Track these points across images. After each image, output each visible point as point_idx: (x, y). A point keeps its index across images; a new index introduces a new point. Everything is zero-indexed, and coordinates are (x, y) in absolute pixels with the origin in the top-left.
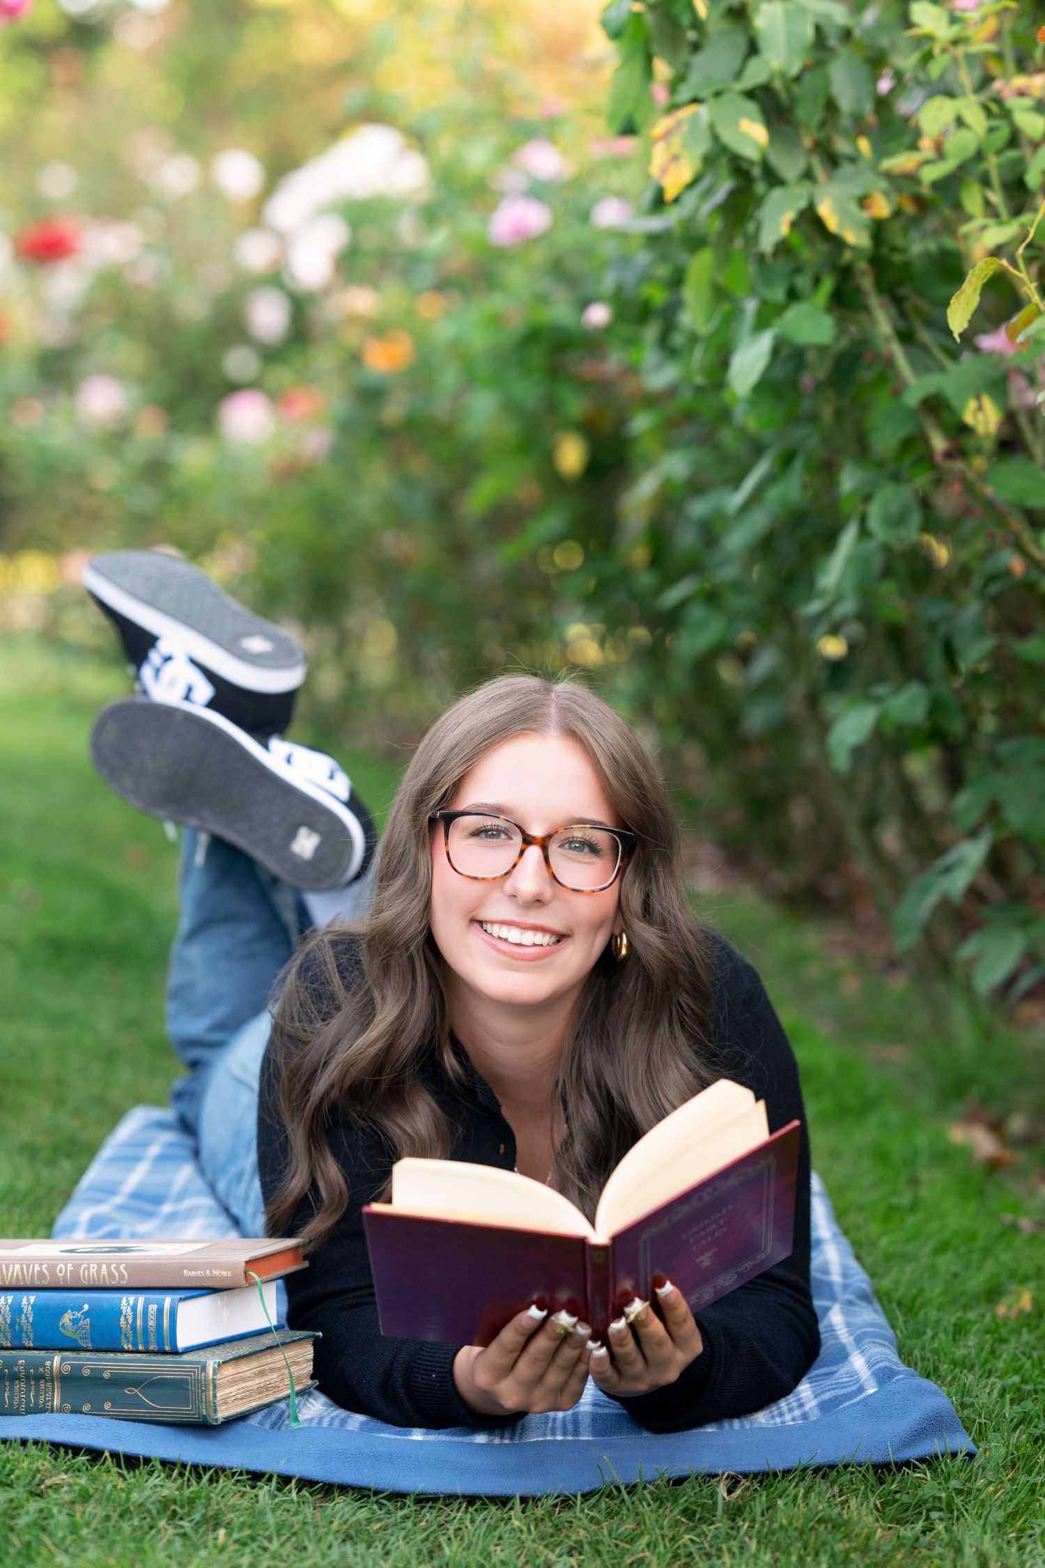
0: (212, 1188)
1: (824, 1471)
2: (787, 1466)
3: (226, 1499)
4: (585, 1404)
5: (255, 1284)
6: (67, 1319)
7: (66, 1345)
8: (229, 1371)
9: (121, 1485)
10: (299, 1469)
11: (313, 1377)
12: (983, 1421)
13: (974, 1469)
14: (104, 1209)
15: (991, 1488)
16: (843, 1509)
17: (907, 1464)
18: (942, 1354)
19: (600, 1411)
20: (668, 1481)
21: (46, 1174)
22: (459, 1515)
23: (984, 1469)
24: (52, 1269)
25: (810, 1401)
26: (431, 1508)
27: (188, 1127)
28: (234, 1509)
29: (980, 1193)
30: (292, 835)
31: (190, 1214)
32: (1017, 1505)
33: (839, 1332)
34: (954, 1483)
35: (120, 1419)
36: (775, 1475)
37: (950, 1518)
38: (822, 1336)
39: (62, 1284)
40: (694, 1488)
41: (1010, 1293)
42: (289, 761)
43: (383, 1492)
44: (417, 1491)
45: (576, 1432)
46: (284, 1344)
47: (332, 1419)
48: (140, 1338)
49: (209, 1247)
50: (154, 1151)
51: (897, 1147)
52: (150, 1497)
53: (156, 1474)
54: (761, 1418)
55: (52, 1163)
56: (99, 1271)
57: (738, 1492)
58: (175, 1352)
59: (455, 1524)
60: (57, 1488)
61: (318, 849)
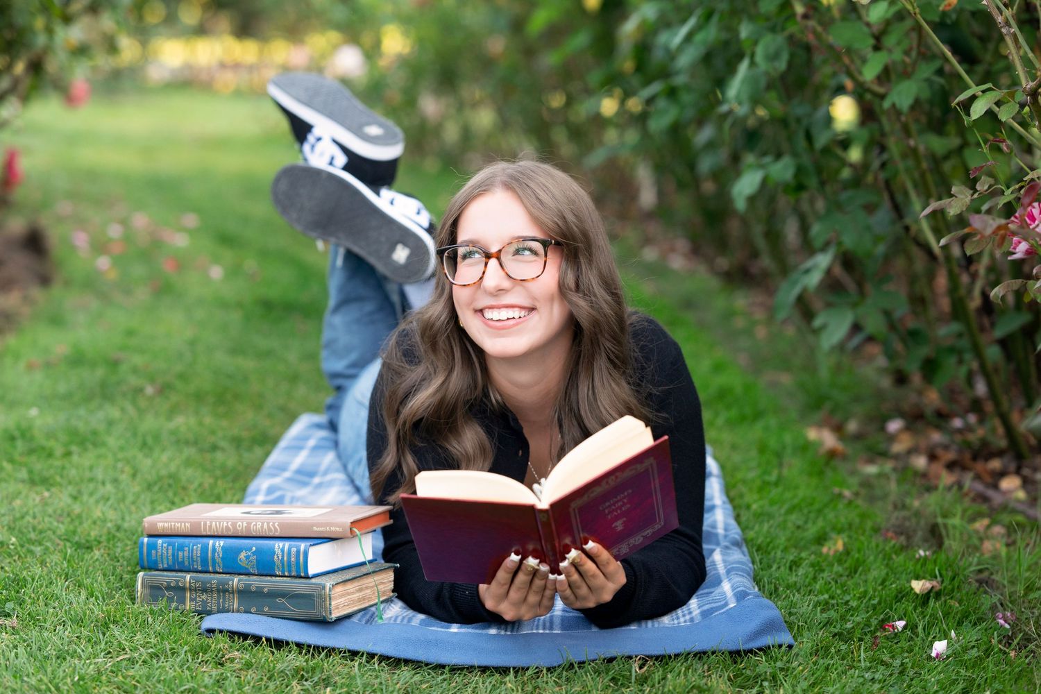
0: (345, 467)
1: (701, 655)
2: (677, 651)
3: (335, 667)
4: (558, 610)
5: (357, 535)
6: (242, 555)
7: (242, 571)
8: (339, 589)
9: (271, 658)
10: (380, 649)
11: (393, 591)
12: (800, 624)
13: (792, 655)
14: (277, 481)
15: (801, 668)
16: (708, 680)
17: (751, 651)
18: (781, 581)
19: (567, 614)
20: (604, 660)
21: (246, 455)
22: (476, 678)
23: (798, 655)
24: (234, 525)
25: (696, 610)
26: (460, 674)
27: (333, 427)
28: (339, 674)
29: (821, 473)
30: (392, 249)
31: (330, 484)
32: (816, 678)
33: (718, 566)
34: (779, 664)
35: (273, 617)
36: (670, 657)
37: (775, 686)
38: (707, 569)
39: (240, 534)
40: (619, 665)
41: (831, 539)
42: (392, 203)
43: (431, 664)
44: (453, 663)
45: (551, 628)
46: (374, 572)
47: (403, 618)
48: (286, 568)
49: (330, 511)
50: (312, 443)
51: (773, 443)
52: (287, 666)
53: (293, 652)
54: (666, 620)
55: (250, 449)
56: (262, 526)
57: (645, 668)
58: (307, 577)
59: (473, 685)
60: (232, 660)
61: (409, 258)
